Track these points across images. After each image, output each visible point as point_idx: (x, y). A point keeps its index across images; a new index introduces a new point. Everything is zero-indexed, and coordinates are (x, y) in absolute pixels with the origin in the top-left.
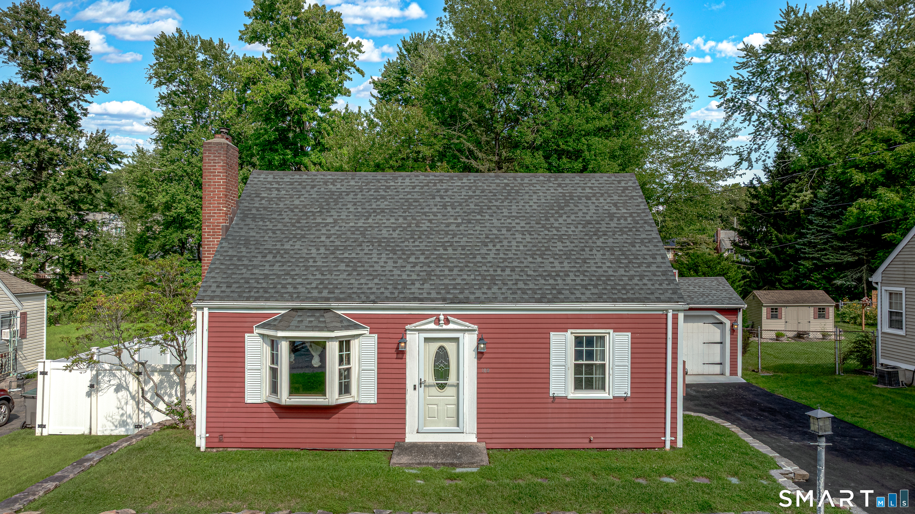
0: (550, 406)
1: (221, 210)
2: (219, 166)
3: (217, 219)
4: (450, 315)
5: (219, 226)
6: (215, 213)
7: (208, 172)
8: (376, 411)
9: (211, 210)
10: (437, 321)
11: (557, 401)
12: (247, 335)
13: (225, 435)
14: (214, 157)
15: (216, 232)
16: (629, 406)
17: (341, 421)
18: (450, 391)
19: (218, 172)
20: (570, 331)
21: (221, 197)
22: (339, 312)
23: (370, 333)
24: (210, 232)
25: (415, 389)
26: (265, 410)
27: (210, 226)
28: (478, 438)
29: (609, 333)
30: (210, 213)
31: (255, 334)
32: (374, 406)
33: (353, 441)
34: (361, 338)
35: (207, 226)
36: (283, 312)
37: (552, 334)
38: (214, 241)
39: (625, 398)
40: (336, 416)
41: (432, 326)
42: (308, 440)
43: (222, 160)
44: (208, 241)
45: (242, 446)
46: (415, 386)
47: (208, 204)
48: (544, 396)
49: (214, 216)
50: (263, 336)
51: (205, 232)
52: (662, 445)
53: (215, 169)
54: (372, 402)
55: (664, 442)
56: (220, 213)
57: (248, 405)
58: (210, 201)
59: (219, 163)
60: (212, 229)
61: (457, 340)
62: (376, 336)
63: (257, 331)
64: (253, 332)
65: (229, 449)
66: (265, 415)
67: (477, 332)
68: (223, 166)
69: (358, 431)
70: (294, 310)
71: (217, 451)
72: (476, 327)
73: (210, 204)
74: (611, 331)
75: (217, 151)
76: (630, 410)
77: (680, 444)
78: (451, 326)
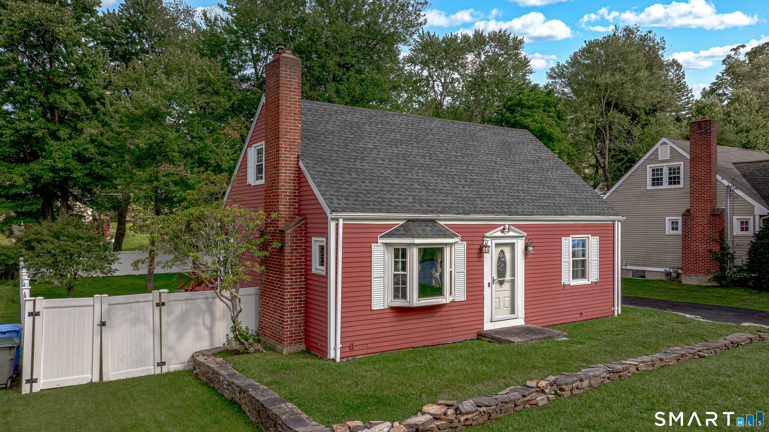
0: (561, 292)
1: (297, 126)
2: (295, 82)
3: (293, 136)
4: (512, 225)
5: (296, 142)
6: (291, 129)
7: (285, 87)
8: (465, 307)
9: (287, 125)
10: (503, 231)
11: (566, 288)
12: (373, 245)
13: (355, 343)
14: (291, 72)
15: (292, 148)
16: (598, 288)
17: (443, 318)
18: (507, 286)
19: (294, 88)
20: (571, 236)
21: (297, 114)
22: (442, 223)
23: (461, 241)
24: (286, 148)
25: (489, 286)
26: (387, 315)
27: (286, 141)
28: (525, 321)
29: (588, 237)
30: (287, 129)
31: (379, 244)
32: (463, 303)
33: (450, 335)
34: (456, 245)
35: (284, 141)
36: (401, 223)
37: (563, 238)
38: (291, 157)
39: (596, 283)
40: (439, 314)
41: (499, 234)
42: (419, 339)
43: (297, 76)
44: (285, 157)
45: (369, 352)
46: (489, 283)
47: (285, 119)
48: (559, 285)
49: (290, 132)
50: (386, 244)
51: (282, 148)
52: (612, 314)
53: (292, 85)
54: (463, 299)
55: (613, 311)
56: (296, 129)
57: (373, 312)
58: (286, 116)
59: (295, 79)
60: (289, 145)
61: (513, 245)
62: (465, 243)
63: (380, 241)
64: (377, 243)
65: (357, 357)
66: (387, 320)
67: (524, 238)
68: (298, 83)
69: (454, 326)
70: (409, 221)
71: (347, 361)
72: (526, 234)
73: (287, 119)
74: (590, 236)
75: (293, 66)
76: (598, 291)
77: (620, 312)
78: (511, 234)
